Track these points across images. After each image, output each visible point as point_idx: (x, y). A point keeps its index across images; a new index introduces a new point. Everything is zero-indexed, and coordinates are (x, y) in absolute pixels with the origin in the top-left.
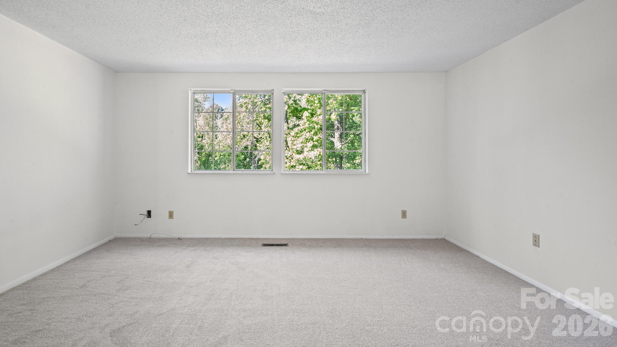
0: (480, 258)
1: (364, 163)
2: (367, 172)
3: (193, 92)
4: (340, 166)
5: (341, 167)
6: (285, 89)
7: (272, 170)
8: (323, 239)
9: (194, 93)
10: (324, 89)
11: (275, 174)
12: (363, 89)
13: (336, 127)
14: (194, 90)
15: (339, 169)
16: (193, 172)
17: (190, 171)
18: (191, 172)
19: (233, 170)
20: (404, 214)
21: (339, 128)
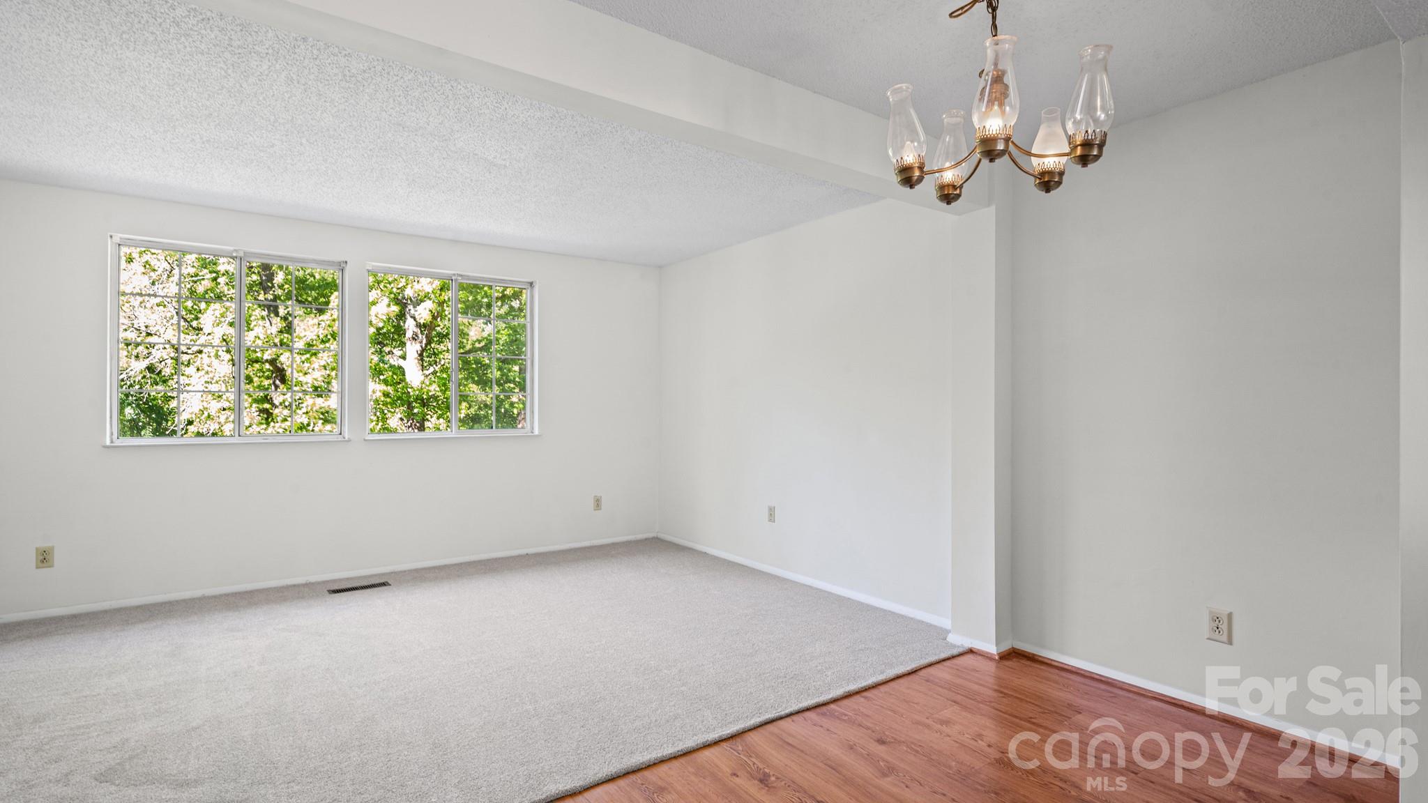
0: (708, 554)
1: (530, 415)
2: (536, 432)
3: (116, 243)
4: (420, 424)
5: (422, 428)
6: (374, 264)
7: (341, 434)
8: (455, 565)
9: (119, 245)
10: (456, 272)
11: (349, 441)
12: (530, 280)
13: (409, 334)
14: (121, 238)
15: (416, 431)
16: (118, 443)
17: (108, 443)
18: (112, 442)
19: (239, 436)
20: (598, 503)
21: (417, 336)
